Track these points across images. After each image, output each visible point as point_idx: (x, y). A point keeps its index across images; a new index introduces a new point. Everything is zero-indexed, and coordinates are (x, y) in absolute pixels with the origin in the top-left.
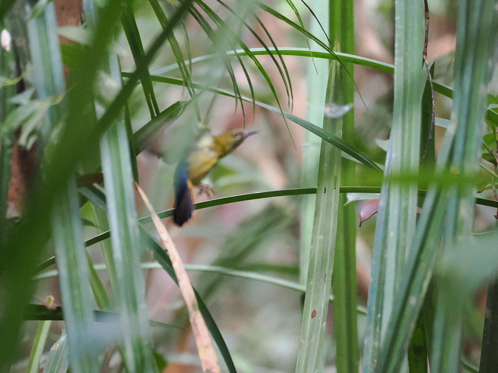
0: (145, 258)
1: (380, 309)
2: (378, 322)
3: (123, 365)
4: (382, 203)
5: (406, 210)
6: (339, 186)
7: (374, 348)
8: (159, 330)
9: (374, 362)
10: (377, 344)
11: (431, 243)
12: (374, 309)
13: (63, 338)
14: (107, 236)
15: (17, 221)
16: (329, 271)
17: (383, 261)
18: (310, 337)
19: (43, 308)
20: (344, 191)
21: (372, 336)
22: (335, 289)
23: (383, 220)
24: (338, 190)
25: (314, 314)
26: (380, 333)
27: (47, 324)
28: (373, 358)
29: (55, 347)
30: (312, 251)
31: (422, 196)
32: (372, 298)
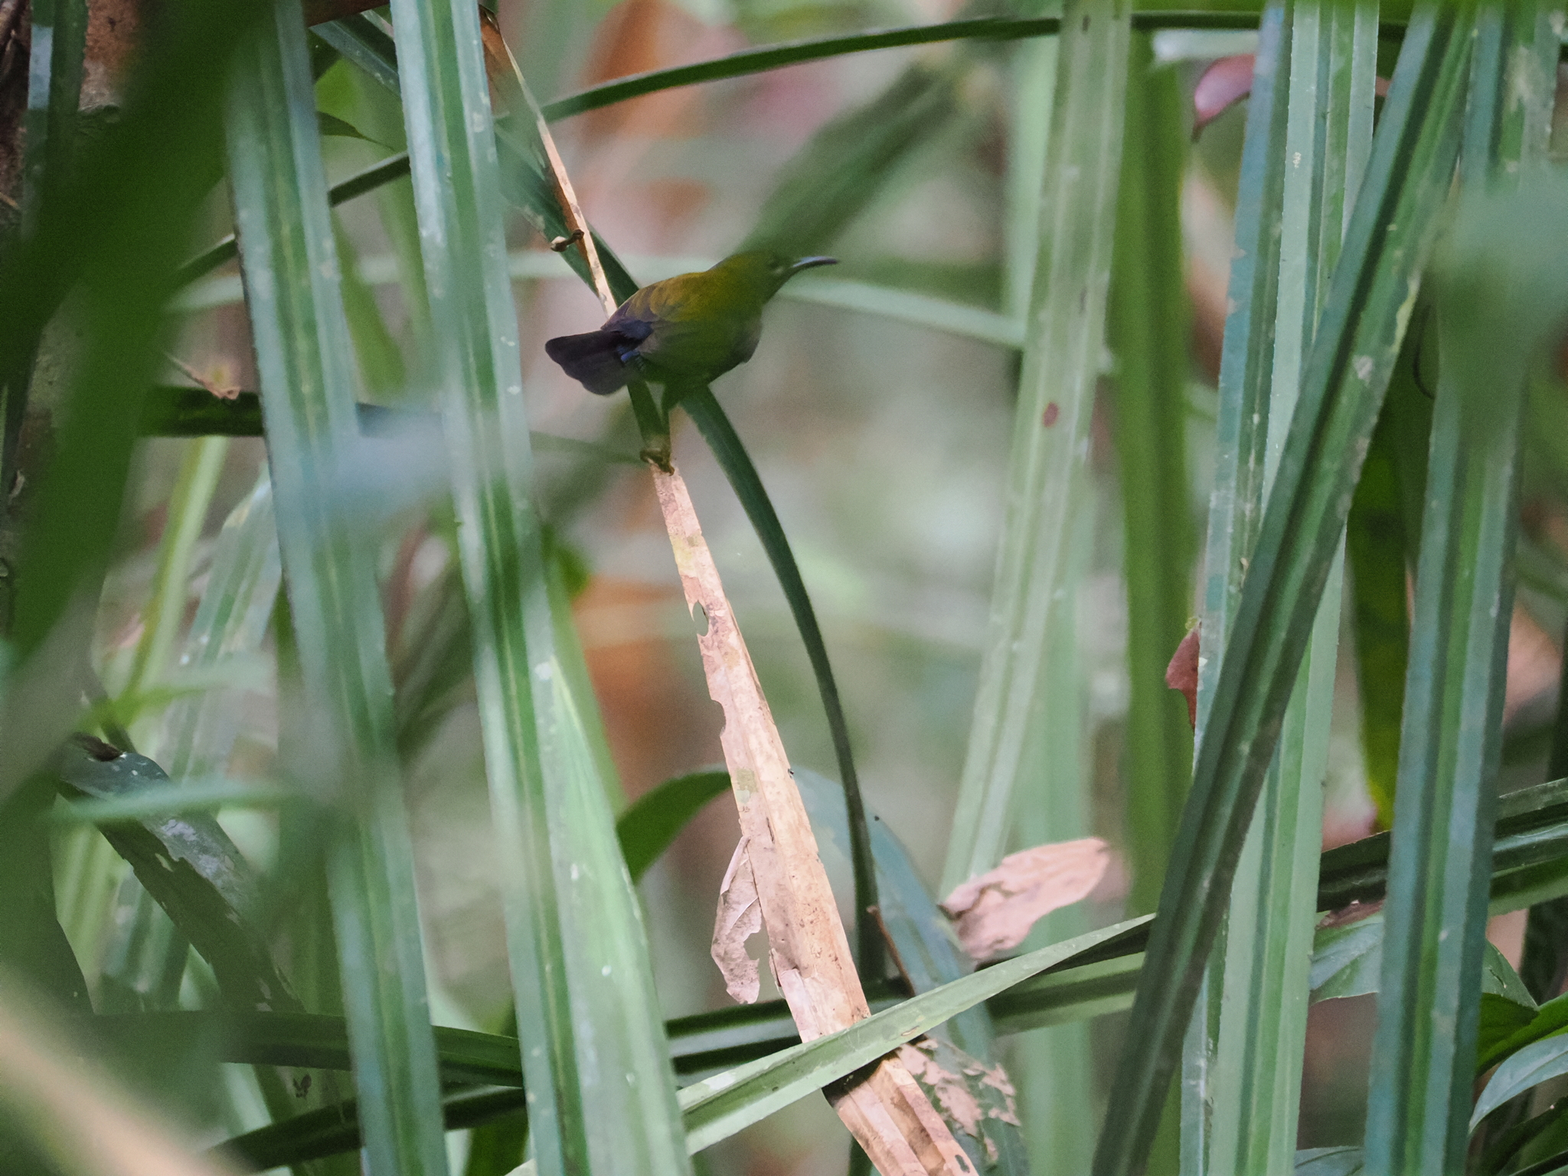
0: (519, 240)
1: (1259, 396)
2: (1254, 441)
3: (453, 580)
4: (1265, 66)
5: (1343, 80)
6: (1129, 10)
7: (1240, 519)
8: (563, 462)
9: (1241, 566)
10: (1248, 507)
11: (1419, 185)
12: (1238, 399)
13: (262, 491)
14: (401, 169)
15: (113, 119)
16: (1098, 278)
17: (1268, 248)
18: (1040, 485)
19: (199, 398)
20: (1145, 25)
21: (1233, 483)
22: (1116, 336)
23: (1266, 118)
24: (1126, 24)
25: (1052, 414)
26: (1259, 474)
27: (214, 447)
28: (1237, 552)
29: (238, 518)
30: (1045, 216)
31: (1392, 36)
32: (1234, 361)
